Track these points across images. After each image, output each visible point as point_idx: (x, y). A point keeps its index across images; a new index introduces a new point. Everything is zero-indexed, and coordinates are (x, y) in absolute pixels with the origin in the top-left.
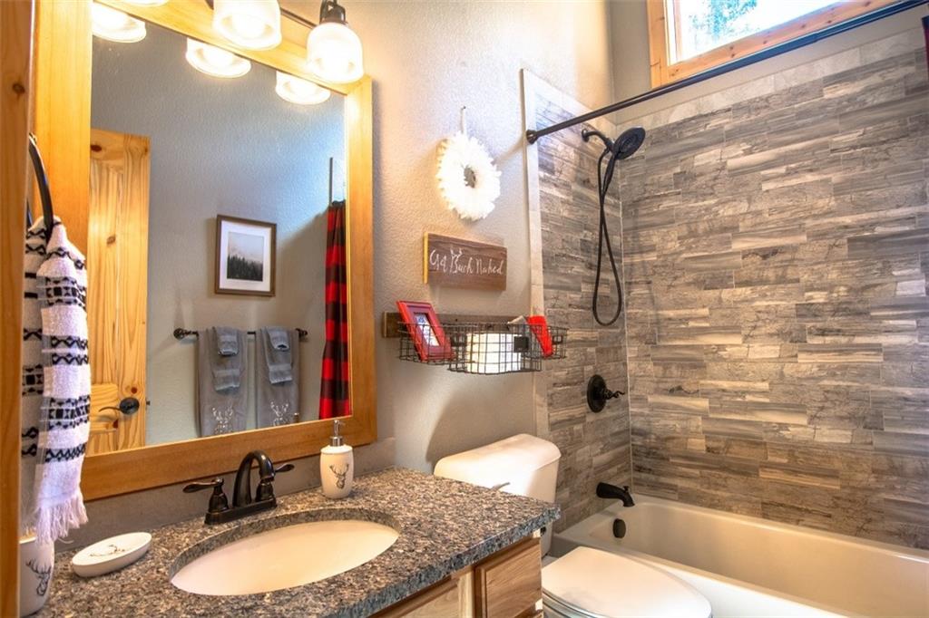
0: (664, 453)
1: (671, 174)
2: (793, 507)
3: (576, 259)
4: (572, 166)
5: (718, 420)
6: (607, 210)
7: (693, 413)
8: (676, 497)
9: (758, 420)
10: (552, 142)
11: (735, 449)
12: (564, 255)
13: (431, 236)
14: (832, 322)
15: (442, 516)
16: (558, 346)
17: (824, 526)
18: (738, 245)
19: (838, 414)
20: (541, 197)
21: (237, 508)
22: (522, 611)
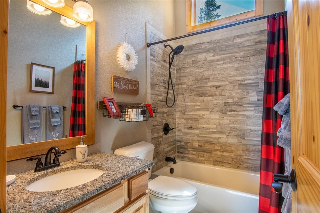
0: (186, 147)
1: (191, 60)
2: (221, 162)
3: (161, 85)
4: (161, 55)
5: (202, 137)
6: (171, 70)
7: (194, 135)
8: (189, 160)
9: (213, 136)
10: (155, 47)
11: (206, 145)
12: (157, 84)
13: (114, 76)
14: (233, 108)
15: (118, 166)
16: (155, 113)
17: (230, 167)
18: (210, 84)
19: (234, 134)
20: (151, 65)
21: (46, 166)
22: (142, 193)
